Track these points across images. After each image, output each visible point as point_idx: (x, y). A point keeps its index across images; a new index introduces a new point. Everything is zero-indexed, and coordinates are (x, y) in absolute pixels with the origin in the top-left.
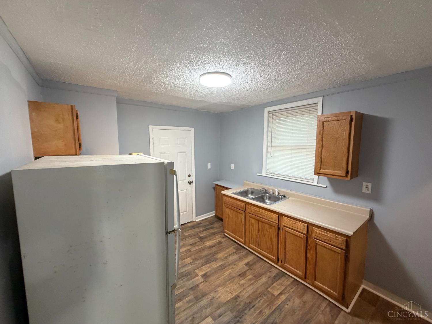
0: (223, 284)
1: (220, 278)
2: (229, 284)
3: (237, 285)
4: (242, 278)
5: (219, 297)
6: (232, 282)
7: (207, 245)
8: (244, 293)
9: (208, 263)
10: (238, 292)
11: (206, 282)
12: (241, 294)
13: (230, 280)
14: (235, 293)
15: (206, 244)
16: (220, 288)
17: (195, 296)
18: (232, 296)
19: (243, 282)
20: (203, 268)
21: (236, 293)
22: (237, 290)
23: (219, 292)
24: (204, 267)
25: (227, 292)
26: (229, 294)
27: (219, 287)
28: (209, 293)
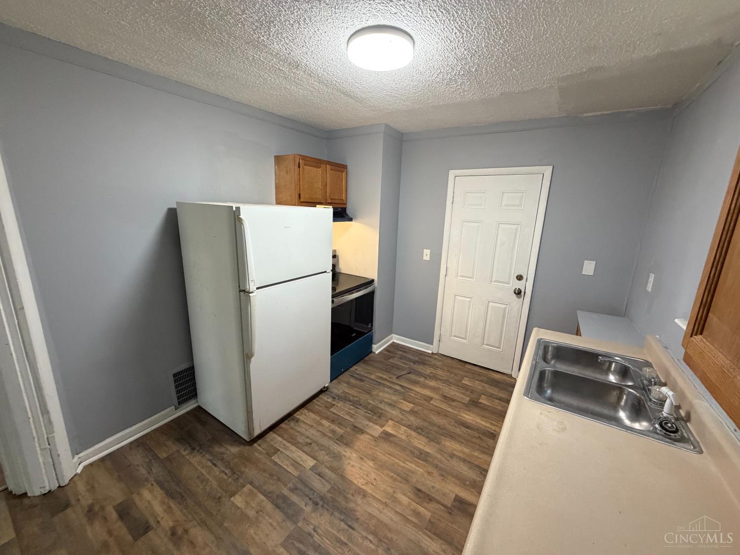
0: (381, 466)
1: (392, 458)
2: (388, 475)
3: (391, 491)
4: (412, 496)
5: (353, 466)
6: (395, 480)
7: (464, 417)
8: (375, 504)
9: (418, 433)
10: (373, 493)
11: (375, 440)
12: (370, 500)
13: (398, 475)
14: (370, 489)
15: (464, 415)
16: (371, 464)
17: (344, 435)
18: (362, 485)
19: (405, 500)
20: (402, 429)
21: (370, 491)
22: (378, 491)
23: (364, 464)
24: (405, 428)
25: (367, 476)
26: (364, 479)
27: (373, 460)
28: (355, 450)
